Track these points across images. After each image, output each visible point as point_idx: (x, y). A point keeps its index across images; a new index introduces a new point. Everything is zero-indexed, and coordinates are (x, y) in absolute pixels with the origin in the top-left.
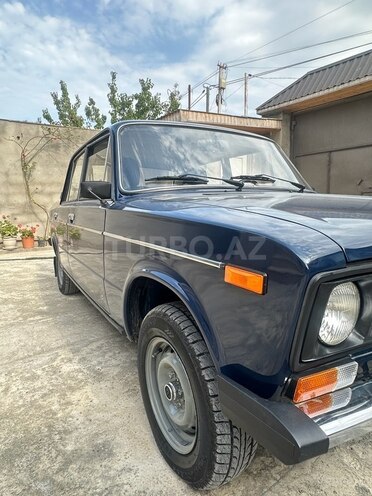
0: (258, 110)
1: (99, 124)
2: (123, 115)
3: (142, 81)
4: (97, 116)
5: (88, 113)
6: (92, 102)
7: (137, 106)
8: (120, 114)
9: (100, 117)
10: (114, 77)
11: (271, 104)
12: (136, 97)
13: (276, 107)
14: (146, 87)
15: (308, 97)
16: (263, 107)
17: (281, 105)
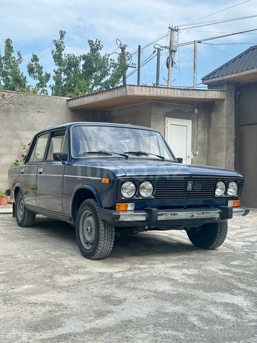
0: (203, 79)
1: (42, 82)
2: (68, 75)
3: (90, 42)
4: (40, 73)
5: (31, 70)
6: (35, 59)
7: (84, 66)
8: (65, 73)
9: (44, 75)
10: (62, 36)
11: (216, 75)
12: (84, 57)
13: (220, 78)
14: (95, 48)
15: (247, 72)
16: (208, 77)
17: (225, 77)
